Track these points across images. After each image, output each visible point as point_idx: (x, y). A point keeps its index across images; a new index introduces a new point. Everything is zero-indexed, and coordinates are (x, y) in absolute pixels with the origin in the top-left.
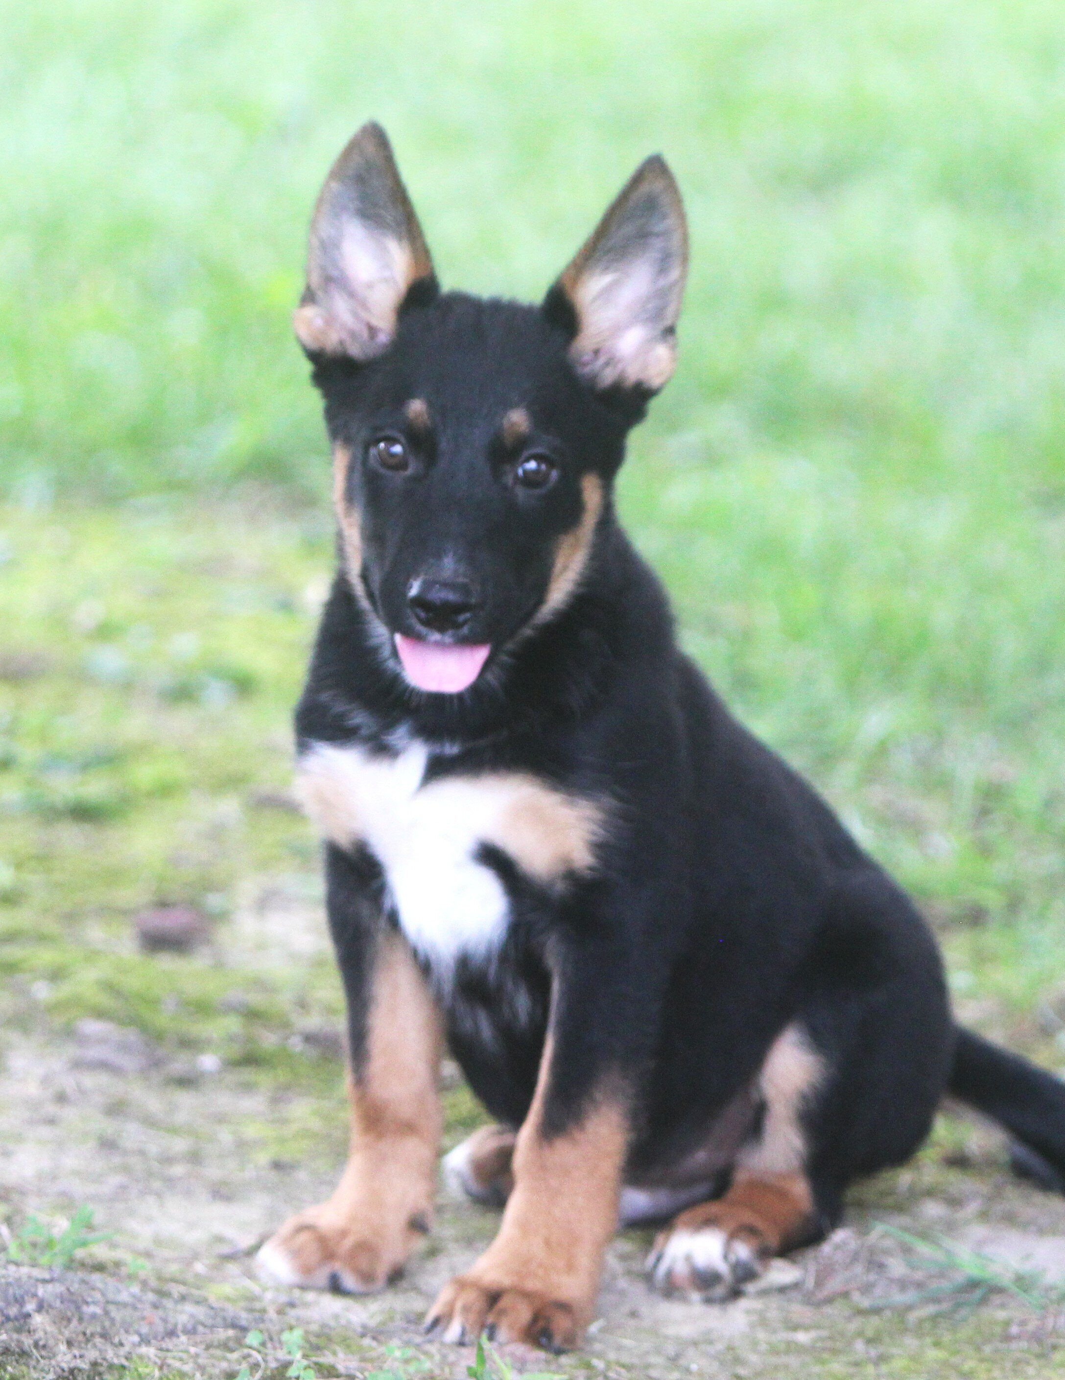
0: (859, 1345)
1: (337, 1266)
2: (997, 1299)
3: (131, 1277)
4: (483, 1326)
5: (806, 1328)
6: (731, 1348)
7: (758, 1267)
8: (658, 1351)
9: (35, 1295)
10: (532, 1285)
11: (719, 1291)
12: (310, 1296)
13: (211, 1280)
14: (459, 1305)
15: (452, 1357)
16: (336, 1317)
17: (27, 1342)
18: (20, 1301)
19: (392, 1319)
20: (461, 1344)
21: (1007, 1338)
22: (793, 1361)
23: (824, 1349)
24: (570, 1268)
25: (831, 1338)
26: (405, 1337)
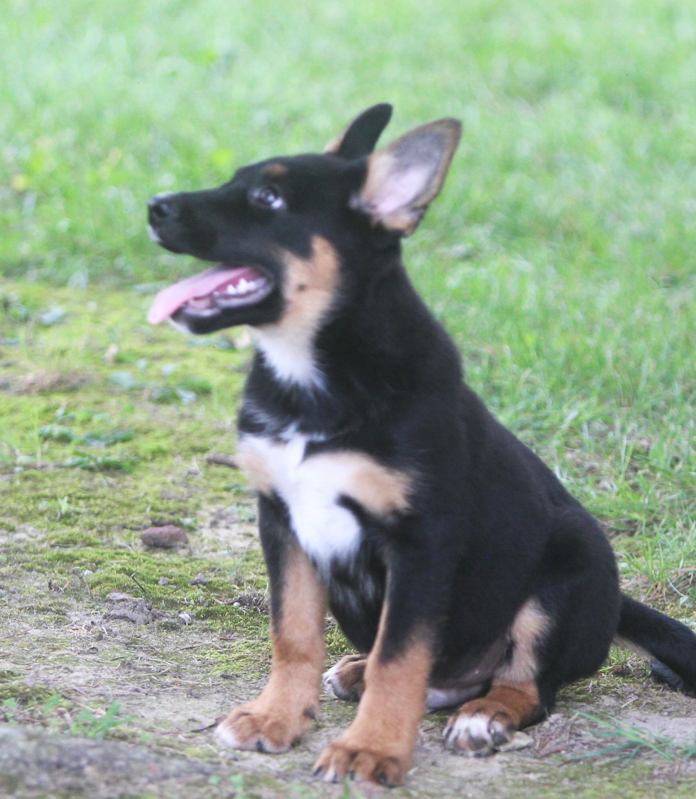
0: (566, 782)
1: (261, 737)
2: (645, 754)
3: (141, 744)
4: (346, 772)
5: (535, 772)
6: (491, 784)
7: (508, 737)
8: (449, 785)
9: (86, 755)
10: (375, 748)
11: (485, 750)
12: (246, 754)
13: (188, 744)
14: (333, 760)
15: (329, 790)
16: (261, 766)
17: (82, 782)
18: (77, 759)
19: (294, 767)
20: (334, 782)
21: (652, 777)
22: (527, 791)
23: (545, 784)
24: (398, 737)
25: (549, 777)
26: (302, 778)
